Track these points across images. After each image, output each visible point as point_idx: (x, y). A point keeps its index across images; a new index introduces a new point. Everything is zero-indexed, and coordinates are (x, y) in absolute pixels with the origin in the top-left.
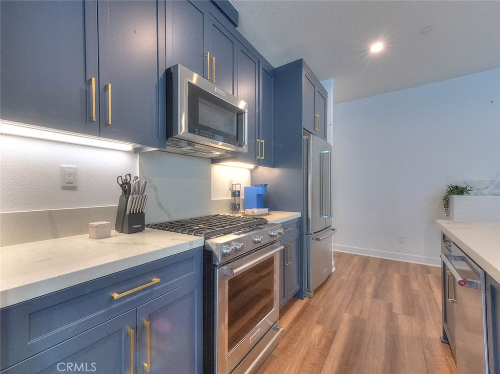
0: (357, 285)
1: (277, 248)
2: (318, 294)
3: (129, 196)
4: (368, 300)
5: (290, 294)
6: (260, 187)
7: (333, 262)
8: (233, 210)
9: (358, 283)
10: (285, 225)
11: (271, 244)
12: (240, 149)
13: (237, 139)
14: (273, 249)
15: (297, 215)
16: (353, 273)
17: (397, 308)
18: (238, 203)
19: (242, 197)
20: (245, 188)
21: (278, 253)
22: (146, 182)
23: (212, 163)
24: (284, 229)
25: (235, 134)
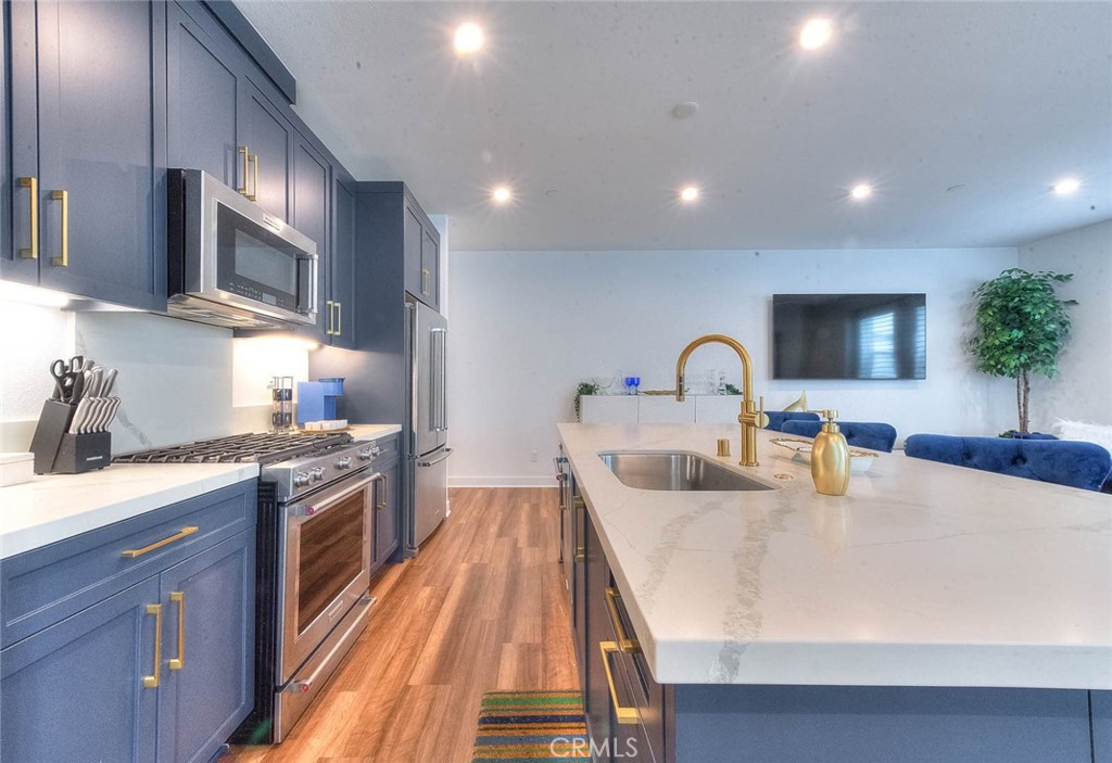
0: (479, 527)
1: (369, 476)
2: (424, 552)
3: (78, 400)
4: (490, 543)
5: (385, 554)
6: (331, 384)
7: (448, 502)
8: (278, 425)
9: (480, 524)
10: (380, 442)
11: (359, 473)
12: (302, 319)
13: (298, 302)
14: (363, 478)
15: (397, 428)
16: (474, 513)
17: (523, 542)
18: (289, 411)
19: (295, 401)
20: (301, 385)
21: (370, 485)
22: (116, 373)
23: (235, 336)
24: (381, 450)
25: (293, 293)
